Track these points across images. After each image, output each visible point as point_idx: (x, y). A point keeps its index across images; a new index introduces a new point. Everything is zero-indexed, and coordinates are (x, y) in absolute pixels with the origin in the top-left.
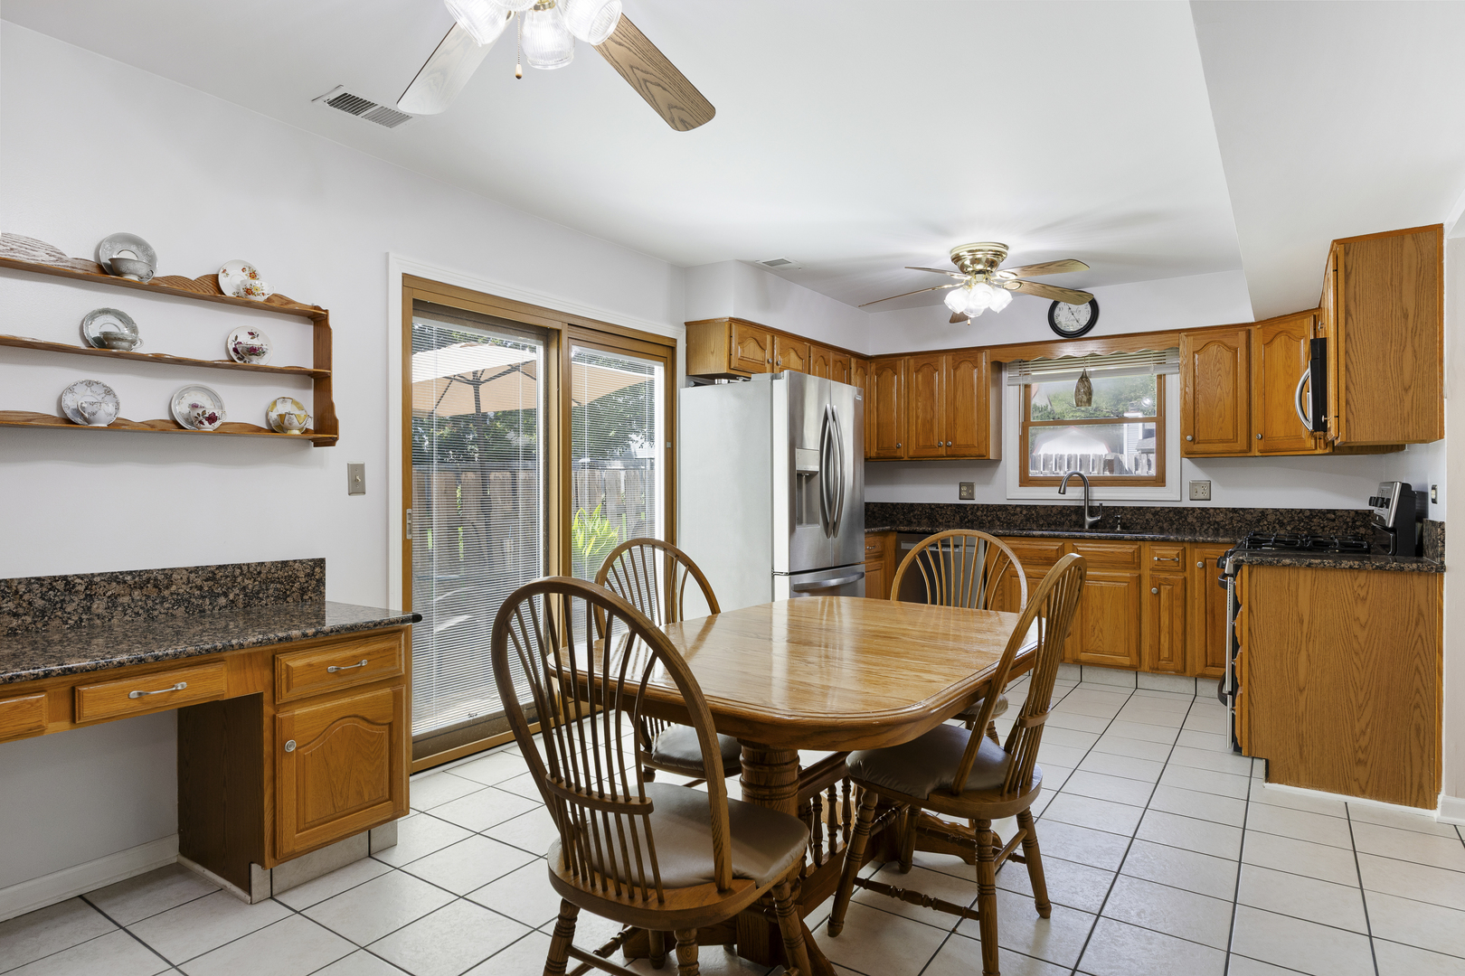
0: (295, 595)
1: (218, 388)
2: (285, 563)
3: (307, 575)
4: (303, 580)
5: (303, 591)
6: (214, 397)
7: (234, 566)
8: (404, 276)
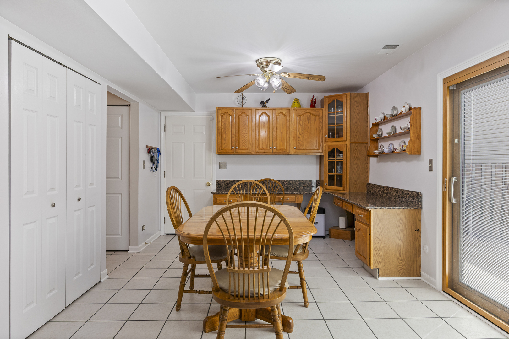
0: (414, 203)
4: (415, 198)
5: (415, 201)
8: (444, 80)
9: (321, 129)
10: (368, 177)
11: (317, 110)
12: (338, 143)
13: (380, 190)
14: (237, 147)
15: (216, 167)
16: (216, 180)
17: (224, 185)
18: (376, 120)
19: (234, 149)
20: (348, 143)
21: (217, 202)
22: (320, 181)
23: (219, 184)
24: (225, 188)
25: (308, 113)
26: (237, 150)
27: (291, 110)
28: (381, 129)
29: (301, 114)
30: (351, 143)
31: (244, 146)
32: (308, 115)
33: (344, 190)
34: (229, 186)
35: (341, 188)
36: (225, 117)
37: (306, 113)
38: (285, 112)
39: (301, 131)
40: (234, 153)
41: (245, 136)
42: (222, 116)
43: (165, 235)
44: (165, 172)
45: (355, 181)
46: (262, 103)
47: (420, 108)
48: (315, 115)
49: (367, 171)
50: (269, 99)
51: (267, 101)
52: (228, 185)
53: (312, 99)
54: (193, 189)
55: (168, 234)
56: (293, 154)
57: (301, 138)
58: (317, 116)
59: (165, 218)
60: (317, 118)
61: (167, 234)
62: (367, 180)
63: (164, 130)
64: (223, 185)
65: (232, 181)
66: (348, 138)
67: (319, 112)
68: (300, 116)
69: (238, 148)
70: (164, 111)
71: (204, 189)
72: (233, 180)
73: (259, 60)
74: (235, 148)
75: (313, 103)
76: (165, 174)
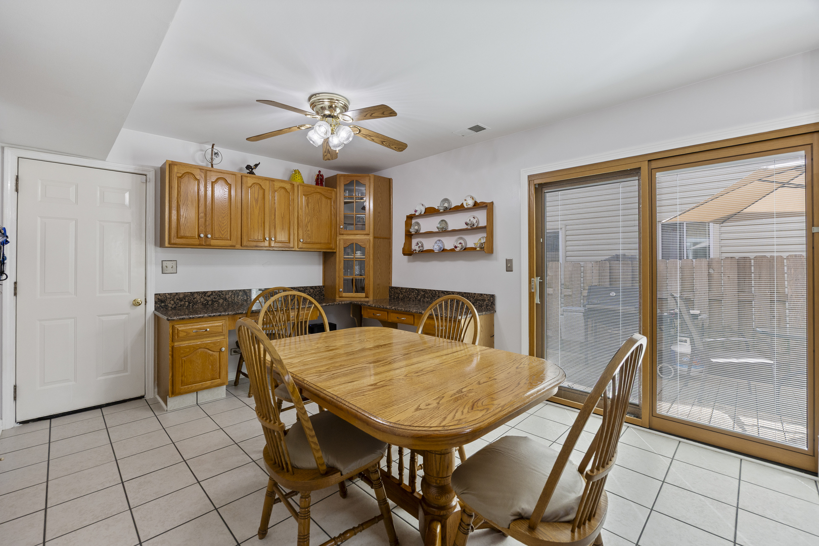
0: (485, 306)
1: (465, 237)
2: (481, 294)
3: (488, 300)
4: (487, 301)
5: (487, 305)
6: (464, 240)
7: (468, 293)
8: (529, 177)
9: (333, 217)
10: (389, 279)
11: (329, 191)
12: (358, 237)
13: (418, 295)
14: (209, 236)
15: (154, 270)
16: (155, 294)
17: (172, 302)
18: (416, 211)
19: (204, 238)
20: (371, 237)
21: (178, 336)
22: (324, 286)
23: (162, 301)
24: (175, 307)
25: (318, 192)
26: (209, 239)
27: (295, 185)
28: (418, 224)
29: (309, 193)
30: (375, 238)
31: (223, 235)
32: (318, 196)
33: (366, 297)
34: (183, 303)
35: (363, 295)
36: (185, 180)
37: (315, 192)
38: (288, 187)
39: (309, 218)
40: (203, 245)
41: (223, 217)
42: (180, 177)
43: (18, 425)
44: (16, 283)
45: (379, 285)
46: (248, 167)
47: (492, 203)
48: (327, 198)
49: (390, 273)
50: (259, 163)
51: (256, 165)
52: (181, 301)
53: (318, 175)
54: (99, 316)
55: (24, 422)
56: (298, 250)
57: (309, 228)
58: (329, 198)
59: (15, 387)
60: (329, 201)
61: (20, 423)
62: (389, 283)
63: (14, 188)
64: (170, 303)
65: (189, 294)
66: (372, 231)
67: (331, 193)
68: (308, 195)
69: (212, 236)
70: (14, 146)
71: (127, 314)
72: (191, 293)
73: (321, 95)
74: (206, 236)
75: (320, 180)
76: (15, 288)
